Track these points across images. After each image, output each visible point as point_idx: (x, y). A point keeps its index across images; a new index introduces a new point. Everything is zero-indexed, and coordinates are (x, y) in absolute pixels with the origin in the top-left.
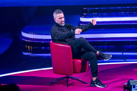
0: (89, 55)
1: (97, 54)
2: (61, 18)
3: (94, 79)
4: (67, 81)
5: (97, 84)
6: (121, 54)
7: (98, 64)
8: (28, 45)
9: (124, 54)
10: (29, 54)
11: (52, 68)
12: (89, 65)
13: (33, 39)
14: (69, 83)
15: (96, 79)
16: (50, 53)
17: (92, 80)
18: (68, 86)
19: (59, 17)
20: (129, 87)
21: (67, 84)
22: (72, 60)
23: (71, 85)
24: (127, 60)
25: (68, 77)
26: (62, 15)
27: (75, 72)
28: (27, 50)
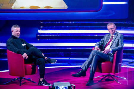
0: (39, 61)
1: (45, 60)
2: (18, 31)
3: (41, 80)
4: (20, 81)
5: (43, 83)
6: (68, 59)
7: (46, 68)
9: (71, 59)
11: (8, 71)
12: (39, 68)
14: (21, 83)
15: (43, 79)
16: (7, 58)
17: (40, 80)
18: (20, 85)
19: (16, 30)
20: (53, 88)
22: (24, 65)
23: (23, 84)
24: (72, 64)
25: (21, 78)
26: (19, 29)
27: (26, 74)
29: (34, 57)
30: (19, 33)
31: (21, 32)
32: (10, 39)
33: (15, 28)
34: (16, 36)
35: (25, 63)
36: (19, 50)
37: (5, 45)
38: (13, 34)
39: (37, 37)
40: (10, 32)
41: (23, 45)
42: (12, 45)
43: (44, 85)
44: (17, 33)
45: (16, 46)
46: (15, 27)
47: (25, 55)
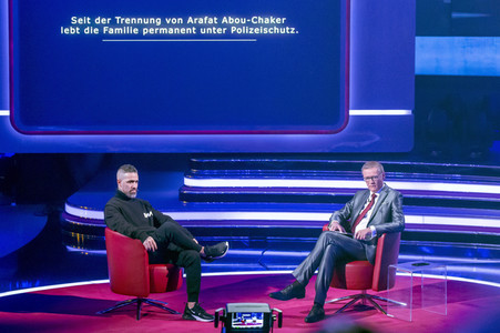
0: (187, 257)
2: (132, 181)
3: (191, 305)
4: (139, 308)
5: (196, 314)
6: (260, 253)
7: (203, 275)
8: (76, 232)
9: (267, 253)
10: (78, 250)
11: (108, 281)
12: (185, 275)
13: (88, 220)
14: (140, 312)
15: (196, 304)
16: (105, 249)
17: (187, 307)
18: (138, 319)
19: (127, 179)
21: (138, 313)
22: (148, 266)
23: (144, 315)
24: (269, 267)
25: (140, 301)
26: (135, 176)
27: (153, 291)
28: (74, 242)
29: (172, 247)
30: (135, 185)
31: (139, 182)
32: (113, 202)
33: (127, 174)
34: (128, 195)
35: (150, 263)
36: (136, 228)
37: (100, 215)
38: (120, 188)
39: (183, 197)
40: (114, 183)
41: (146, 215)
42: (118, 214)
43: (198, 318)
44: (130, 185)
45: (128, 218)
46: (126, 171)
47: (150, 242)
